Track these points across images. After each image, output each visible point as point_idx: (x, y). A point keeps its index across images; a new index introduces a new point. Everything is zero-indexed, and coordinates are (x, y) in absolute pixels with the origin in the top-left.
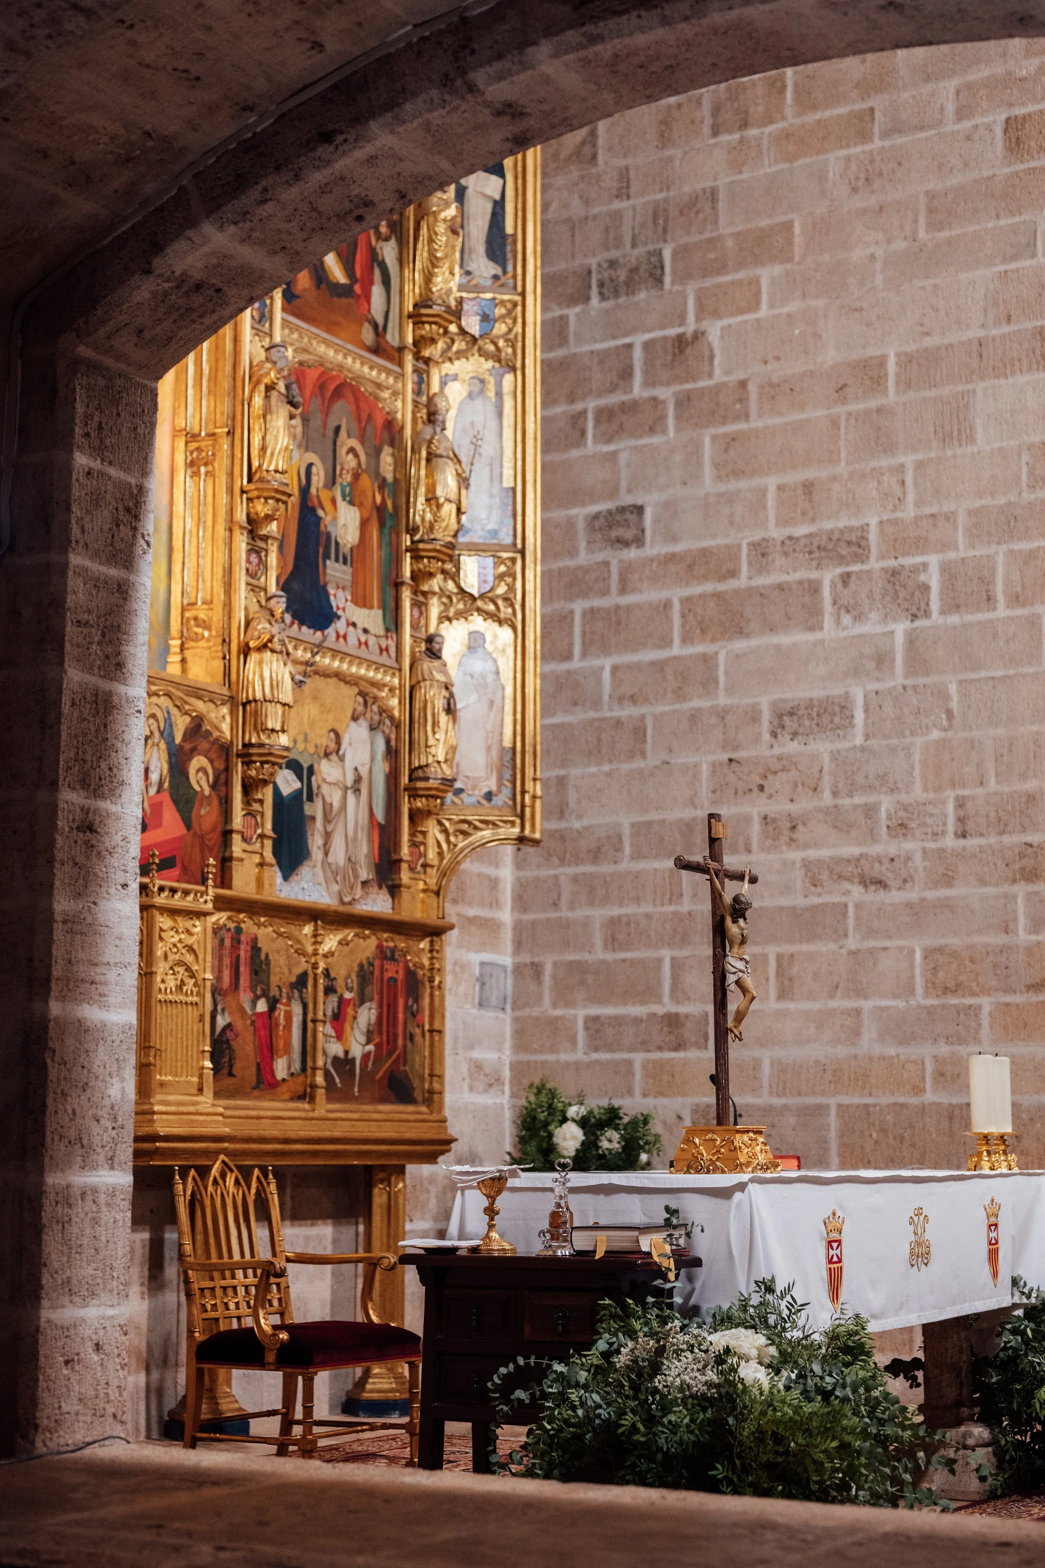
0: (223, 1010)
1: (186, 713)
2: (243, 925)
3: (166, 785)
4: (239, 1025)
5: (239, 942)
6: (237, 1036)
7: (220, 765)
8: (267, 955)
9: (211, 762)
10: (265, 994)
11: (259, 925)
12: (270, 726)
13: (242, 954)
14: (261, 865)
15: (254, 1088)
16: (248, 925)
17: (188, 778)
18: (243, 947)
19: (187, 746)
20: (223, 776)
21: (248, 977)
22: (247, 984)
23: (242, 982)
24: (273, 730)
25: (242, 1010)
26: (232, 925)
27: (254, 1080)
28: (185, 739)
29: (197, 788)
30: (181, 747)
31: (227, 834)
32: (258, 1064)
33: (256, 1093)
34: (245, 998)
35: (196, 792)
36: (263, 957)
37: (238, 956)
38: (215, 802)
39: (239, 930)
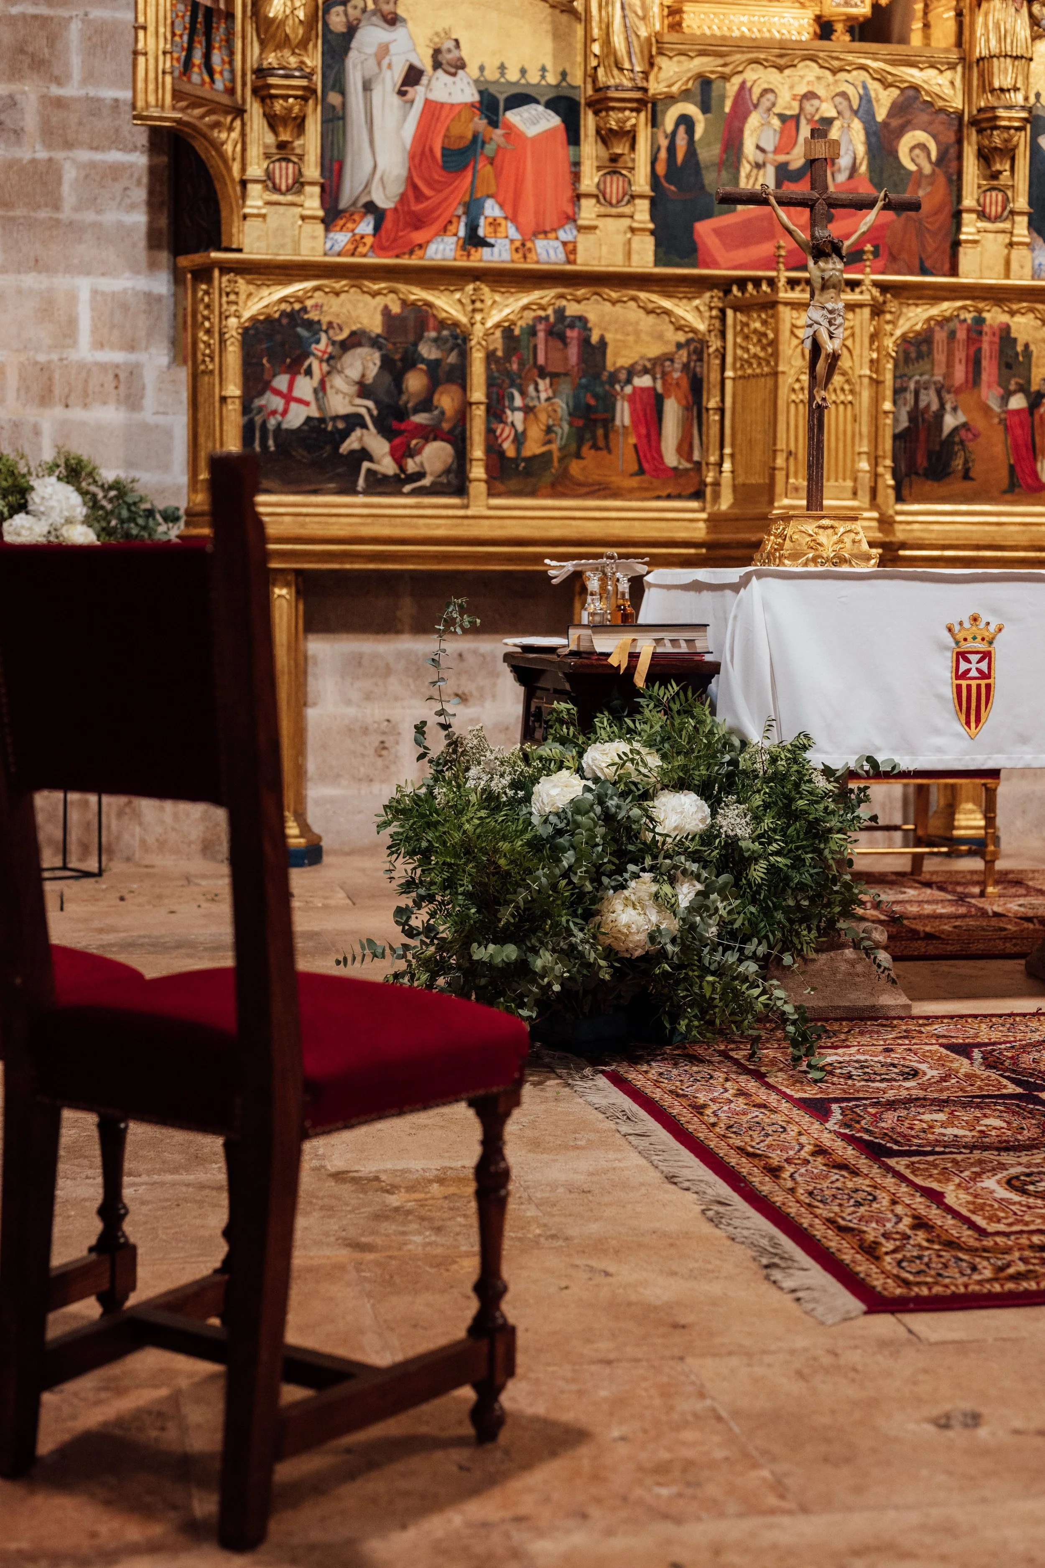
0: (955, 409)
1: (891, 85)
2: (985, 315)
3: (863, 168)
4: (980, 424)
5: (980, 333)
6: (976, 436)
7: (951, 137)
8: (1027, 346)
9: (934, 137)
10: (1023, 389)
11: (1012, 313)
12: (996, 85)
13: (985, 346)
14: (1011, 245)
15: (1005, 492)
16: (995, 316)
17: (897, 158)
18: (986, 339)
19: (895, 123)
20: (953, 151)
21: (995, 371)
22: (994, 378)
23: (984, 376)
24: (1002, 90)
25: (986, 410)
26: (969, 316)
27: (1005, 483)
28: (890, 115)
29: (912, 167)
30: (885, 124)
31: (957, 216)
32: (1012, 469)
33: (1008, 497)
34: (991, 396)
35: (910, 173)
36: (1019, 349)
37: (979, 350)
38: (941, 180)
39: (980, 321)
